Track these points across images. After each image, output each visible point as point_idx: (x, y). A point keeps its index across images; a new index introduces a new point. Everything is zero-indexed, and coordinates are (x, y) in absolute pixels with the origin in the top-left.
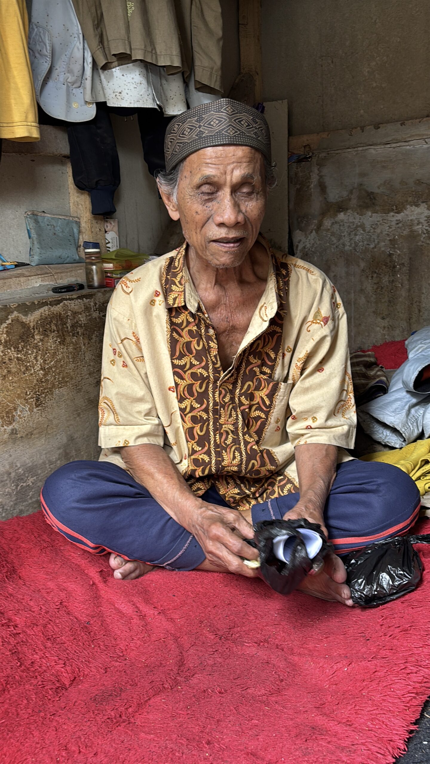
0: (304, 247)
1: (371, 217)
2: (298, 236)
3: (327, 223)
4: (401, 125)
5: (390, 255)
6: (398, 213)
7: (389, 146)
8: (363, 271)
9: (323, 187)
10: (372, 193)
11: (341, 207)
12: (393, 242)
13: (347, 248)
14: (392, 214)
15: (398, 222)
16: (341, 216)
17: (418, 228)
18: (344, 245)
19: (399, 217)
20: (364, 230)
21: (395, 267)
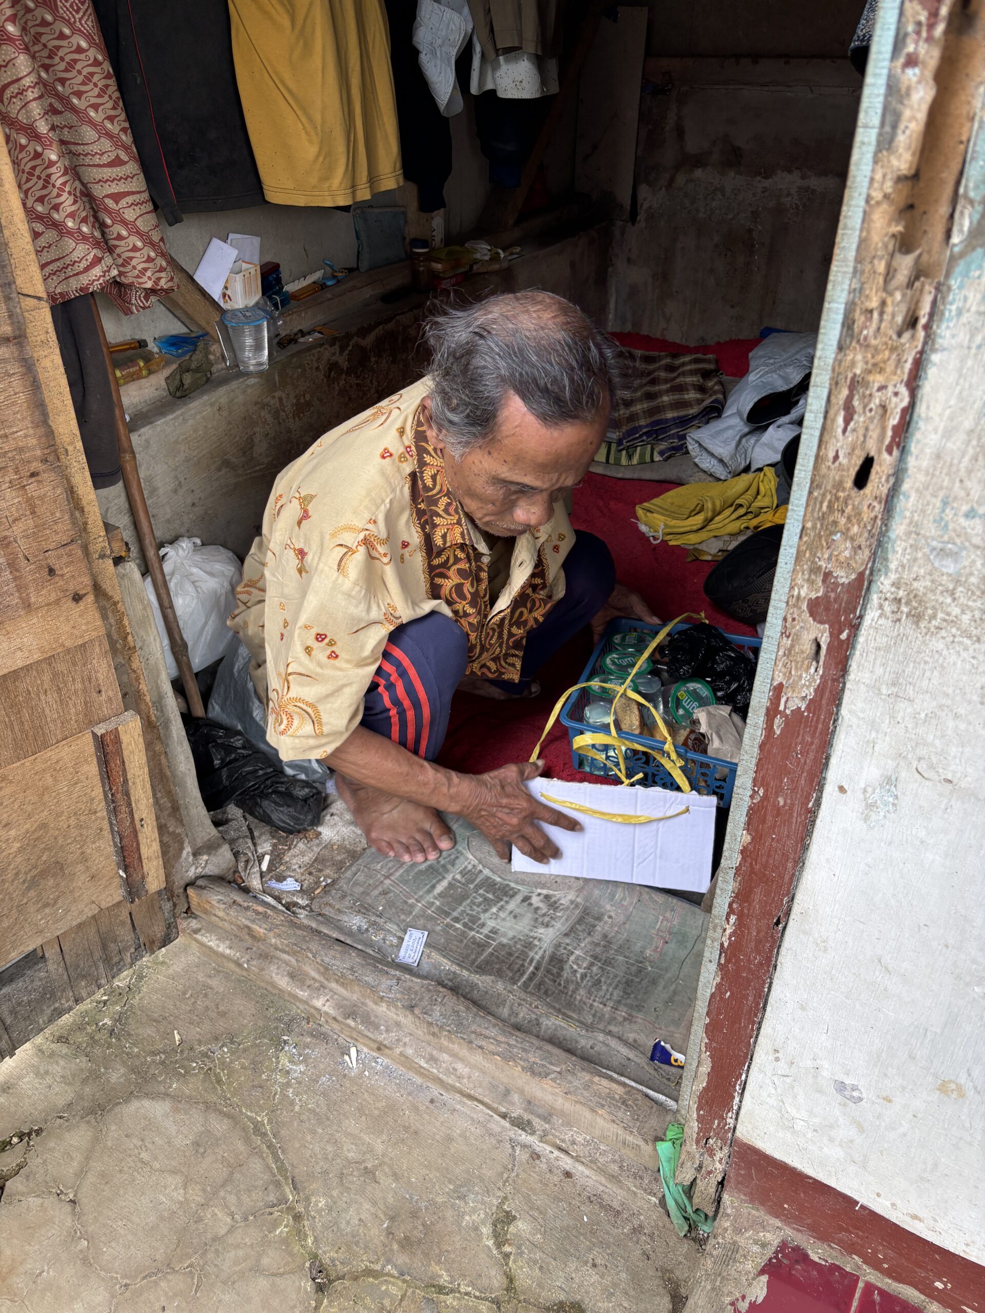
0: (650, 208)
1: (734, 179)
2: (644, 191)
3: (681, 179)
4: (785, 63)
5: (750, 231)
6: (766, 178)
7: (766, 88)
8: (716, 246)
9: (680, 132)
10: (739, 148)
11: (697, 161)
12: (755, 214)
13: (701, 215)
14: (759, 178)
15: (765, 190)
16: (698, 173)
17: (787, 201)
18: (697, 210)
19: (767, 183)
20: (723, 195)
21: (753, 246)
